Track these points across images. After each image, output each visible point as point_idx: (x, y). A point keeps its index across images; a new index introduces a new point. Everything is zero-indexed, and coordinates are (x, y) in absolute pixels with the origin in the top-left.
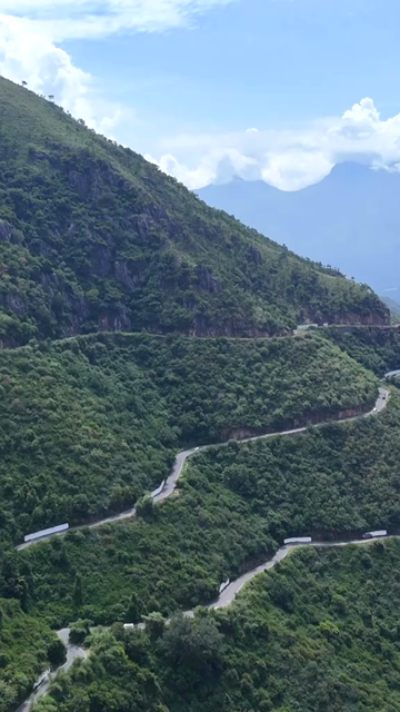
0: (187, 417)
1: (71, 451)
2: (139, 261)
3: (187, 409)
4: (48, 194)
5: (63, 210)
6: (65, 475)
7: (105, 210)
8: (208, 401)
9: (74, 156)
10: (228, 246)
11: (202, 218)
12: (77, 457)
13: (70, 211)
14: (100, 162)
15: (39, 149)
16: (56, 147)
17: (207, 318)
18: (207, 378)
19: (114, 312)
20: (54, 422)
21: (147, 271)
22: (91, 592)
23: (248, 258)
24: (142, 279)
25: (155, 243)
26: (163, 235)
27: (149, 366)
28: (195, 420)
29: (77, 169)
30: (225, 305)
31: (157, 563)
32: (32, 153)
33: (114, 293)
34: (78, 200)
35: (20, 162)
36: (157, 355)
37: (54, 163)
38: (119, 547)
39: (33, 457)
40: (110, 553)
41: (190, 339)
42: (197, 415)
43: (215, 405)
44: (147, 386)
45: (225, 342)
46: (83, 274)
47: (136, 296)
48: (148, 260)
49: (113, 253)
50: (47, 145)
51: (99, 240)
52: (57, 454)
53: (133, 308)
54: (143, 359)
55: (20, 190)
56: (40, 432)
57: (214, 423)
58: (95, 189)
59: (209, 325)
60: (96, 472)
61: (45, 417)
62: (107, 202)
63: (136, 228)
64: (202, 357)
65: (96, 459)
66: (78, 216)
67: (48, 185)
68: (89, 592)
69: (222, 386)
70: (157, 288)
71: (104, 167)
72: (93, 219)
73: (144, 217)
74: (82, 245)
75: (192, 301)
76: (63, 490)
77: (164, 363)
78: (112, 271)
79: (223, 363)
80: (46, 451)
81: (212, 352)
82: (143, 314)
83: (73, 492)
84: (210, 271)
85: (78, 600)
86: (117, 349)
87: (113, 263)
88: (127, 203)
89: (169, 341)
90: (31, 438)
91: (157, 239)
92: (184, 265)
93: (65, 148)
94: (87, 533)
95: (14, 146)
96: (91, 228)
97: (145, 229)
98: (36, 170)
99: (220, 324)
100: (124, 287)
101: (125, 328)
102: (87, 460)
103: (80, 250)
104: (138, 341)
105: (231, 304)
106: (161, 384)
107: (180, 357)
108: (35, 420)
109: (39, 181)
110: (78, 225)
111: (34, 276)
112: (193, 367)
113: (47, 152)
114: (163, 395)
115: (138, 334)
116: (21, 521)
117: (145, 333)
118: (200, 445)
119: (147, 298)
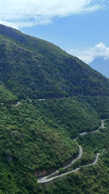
0: (101, 113)
1: (84, 118)
2: (84, 81)
3: (100, 112)
4: (64, 67)
5: (68, 70)
6: (84, 123)
7: (76, 70)
8: (104, 110)
9: (68, 59)
10: (100, 78)
11: (94, 71)
12: (85, 119)
13: (69, 70)
14: (74, 60)
15: (61, 57)
16: (64, 57)
17: (101, 93)
18: (103, 105)
19: (81, 92)
20: (79, 113)
21: (86, 83)
22: (96, 144)
23: (104, 80)
24: (85, 85)
25: (87, 77)
26: (88, 75)
27: (90, 103)
28: (103, 114)
29: (69, 62)
30: (104, 90)
31: (106, 139)
32: (59, 58)
33: (80, 88)
34: (70, 68)
35: (58, 60)
36: (91, 101)
37: (64, 60)
38: (98, 136)
39: (77, 119)
40: (97, 137)
41: (98, 97)
42: (103, 113)
43: (106, 111)
44: (91, 107)
45: (106, 98)
46: (74, 84)
47: (85, 88)
48: (86, 80)
49: (79, 79)
50: (62, 57)
51: (76, 76)
52: (81, 119)
53: (84, 91)
54: (88, 101)
55: (59, 66)
56: (77, 115)
57: (106, 115)
58: (74, 66)
59: (101, 94)
60: (89, 122)
61: (77, 112)
62: (76, 68)
63: (82, 74)
64: (101, 101)
65: (89, 120)
66: (71, 71)
67: (64, 65)
68: (95, 144)
69: (107, 107)
70: (89, 86)
71: (75, 61)
72: (74, 72)
73: (84, 71)
74: (73, 77)
75: (97, 89)
76: (85, 126)
77: (93, 102)
78: (79, 83)
79: (106, 102)
80: (79, 118)
81: (103, 100)
82: (87, 92)
83: (87, 126)
84: (100, 83)
85: (93, 145)
86: (83, 99)
87: (79, 81)
88: (80, 68)
89: (94, 98)
90: (76, 116)
91: (87, 76)
92: (94, 82)
93: (66, 57)
94: (91, 133)
95: (56, 57)
96: (74, 74)
97: (84, 74)
98: (61, 62)
99: (104, 94)
100: (82, 86)
101: (83, 95)
102: (87, 120)
103: (73, 79)
104: (87, 98)
105: (105, 90)
106: (93, 107)
107: (97, 101)
108: (76, 112)
109: (62, 64)
110: (71, 73)
111: (66, 84)
112: (100, 103)
113: (62, 58)
114: (94, 109)
115: (86, 96)
116: (79, 131)
117: (88, 96)
118: (104, 119)
119: (87, 89)
